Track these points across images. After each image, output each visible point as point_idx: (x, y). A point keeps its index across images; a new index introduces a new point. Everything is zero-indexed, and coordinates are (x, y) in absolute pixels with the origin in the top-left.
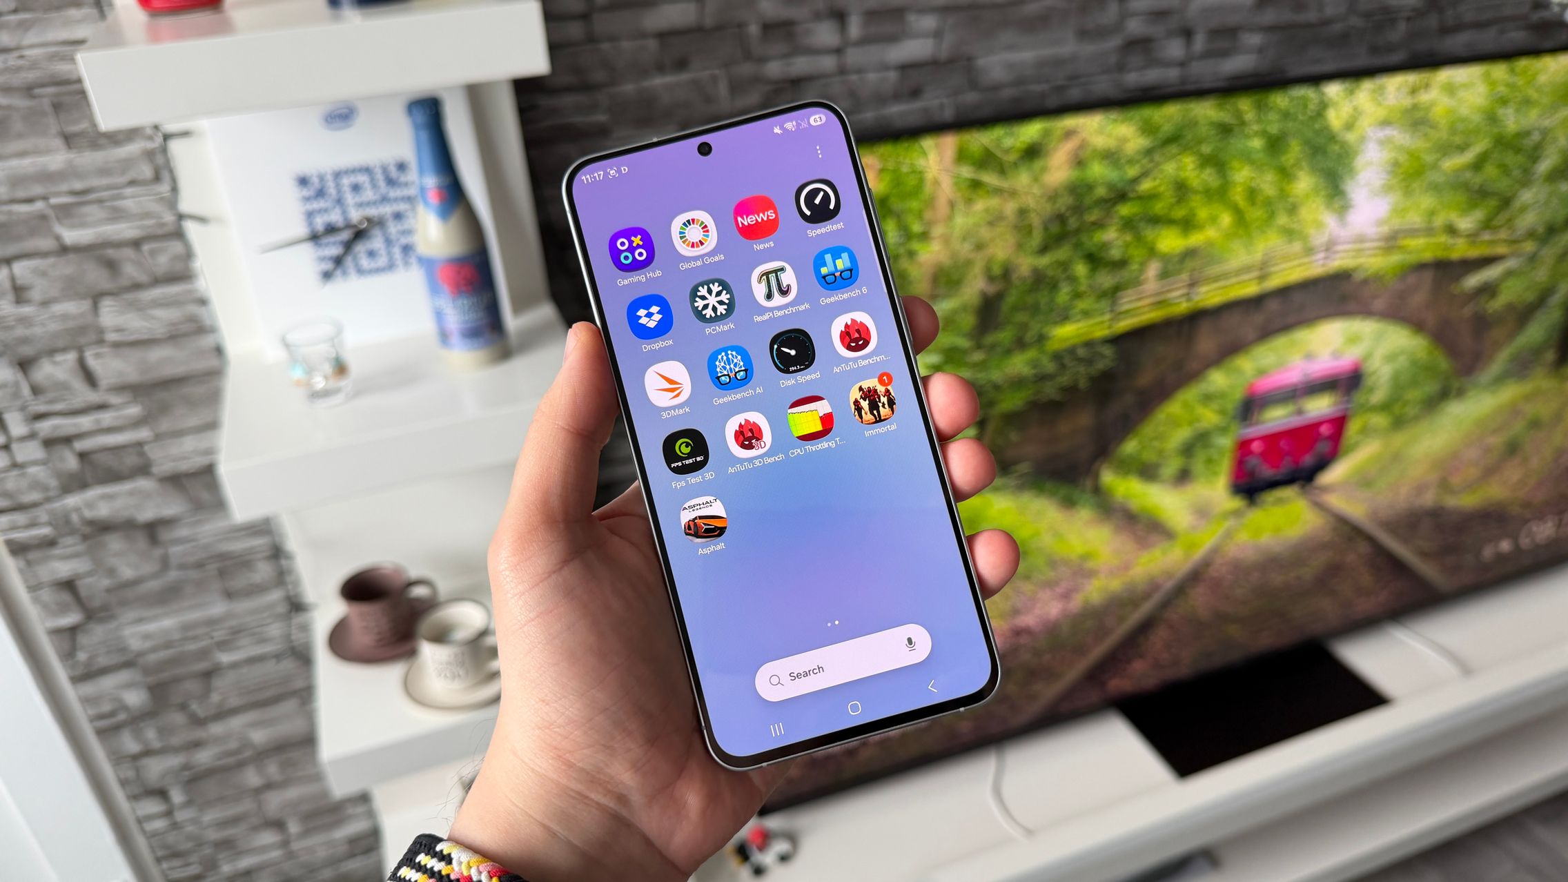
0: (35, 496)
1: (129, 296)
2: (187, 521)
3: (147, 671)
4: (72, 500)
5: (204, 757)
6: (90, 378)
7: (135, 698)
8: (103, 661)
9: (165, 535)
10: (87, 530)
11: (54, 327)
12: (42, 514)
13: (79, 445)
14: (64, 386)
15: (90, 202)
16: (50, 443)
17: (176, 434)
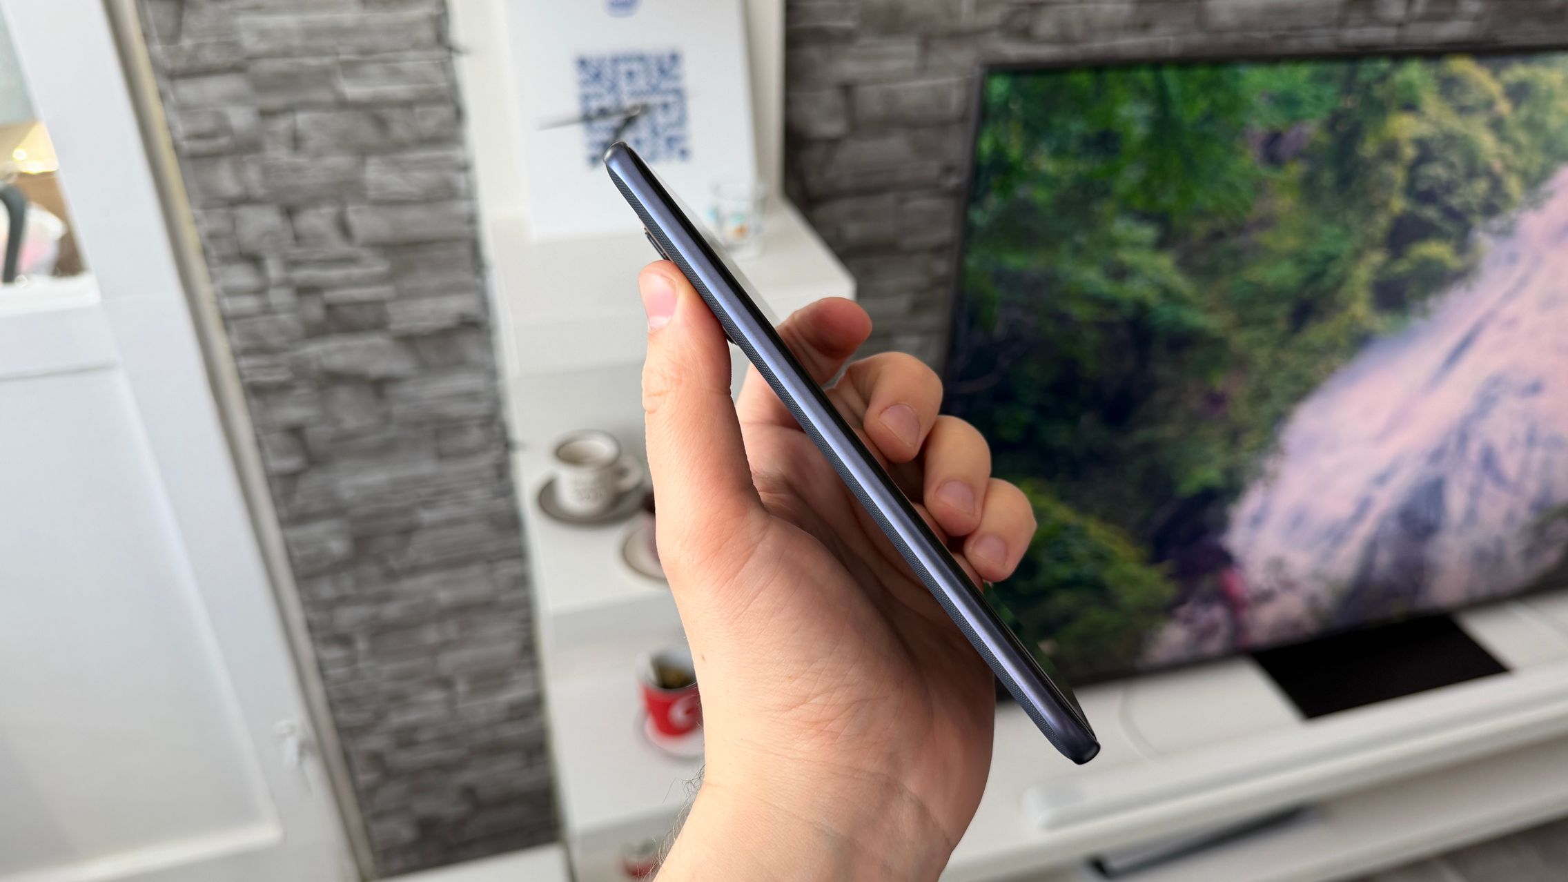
0: (279, 341)
1: (394, 155)
2: (412, 380)
4: (312, 349)
5: (392, 611)
6: (344, 229)
7: (338, 547)
8: (317, 506)
9: (391, 391)
10: (322, 379)
11: (321, 178)
12: (284, 358)
13: (332, 296)
14: (319, 238)
15: (375, 62)
16: (305, 291)
17: (416, 294)
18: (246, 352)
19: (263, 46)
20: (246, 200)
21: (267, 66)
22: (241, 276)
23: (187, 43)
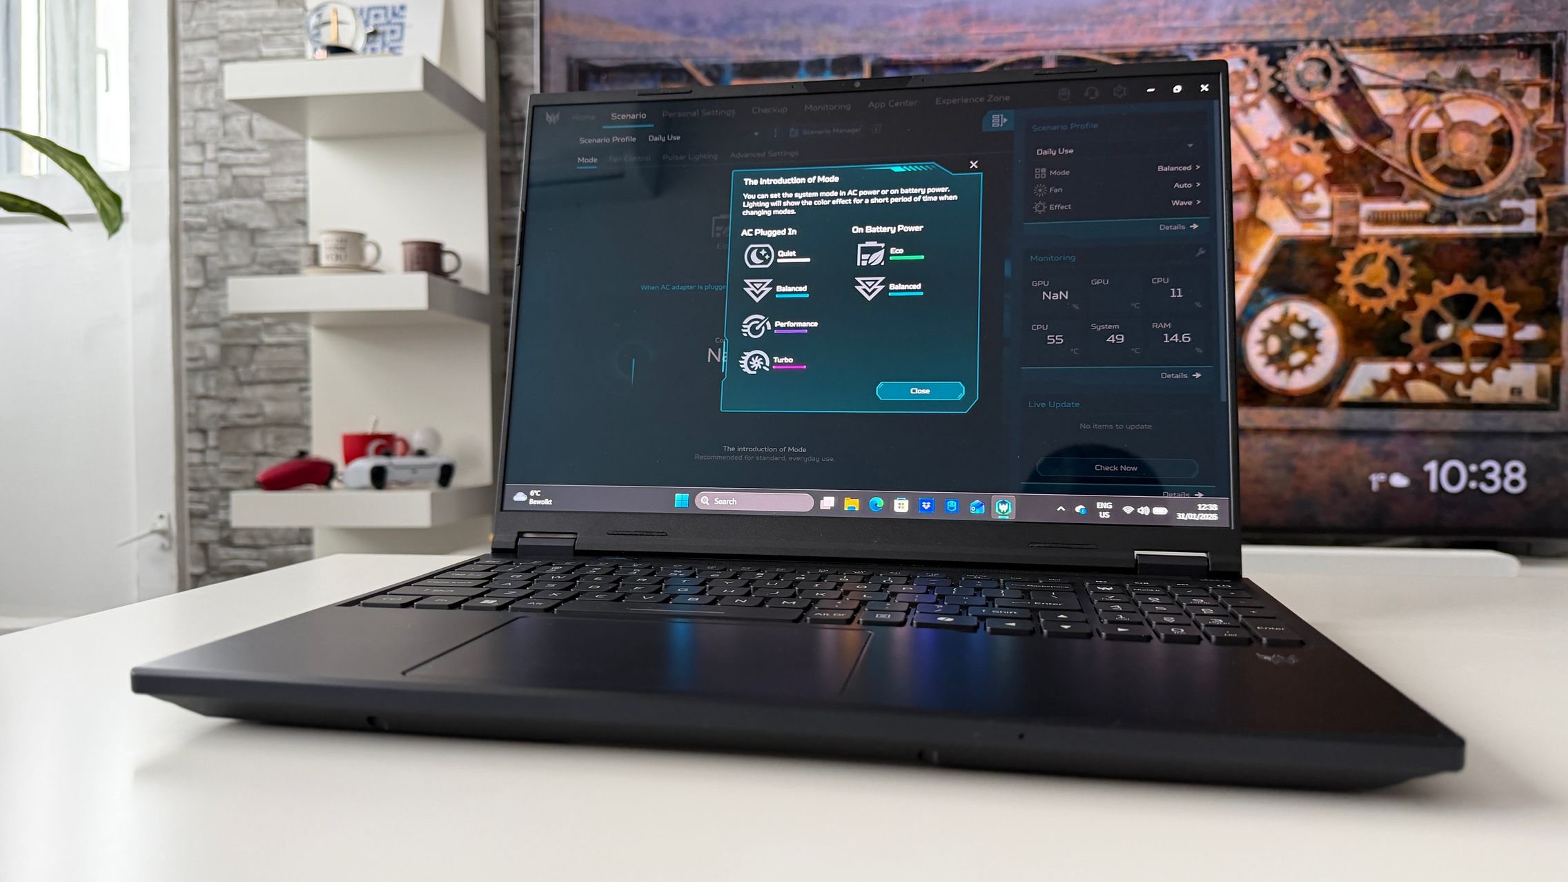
0: (205, 197)
2: (271, 233)
3: (225, 334)
4: (222, 204)
6: (251, 132)
7: (212, 352)
8: (205, 319)
9: (260, 240)
10: (223, 226)
12: (204, 210)
13: (236, 171)
14: (237, 134)
15: (280, 35)
16: (223, 166)
17: (283, 175)
18: (186, 203)
19: (228, 27)
20: (204, 110)
21: (228, 37)
23: (194, 24)
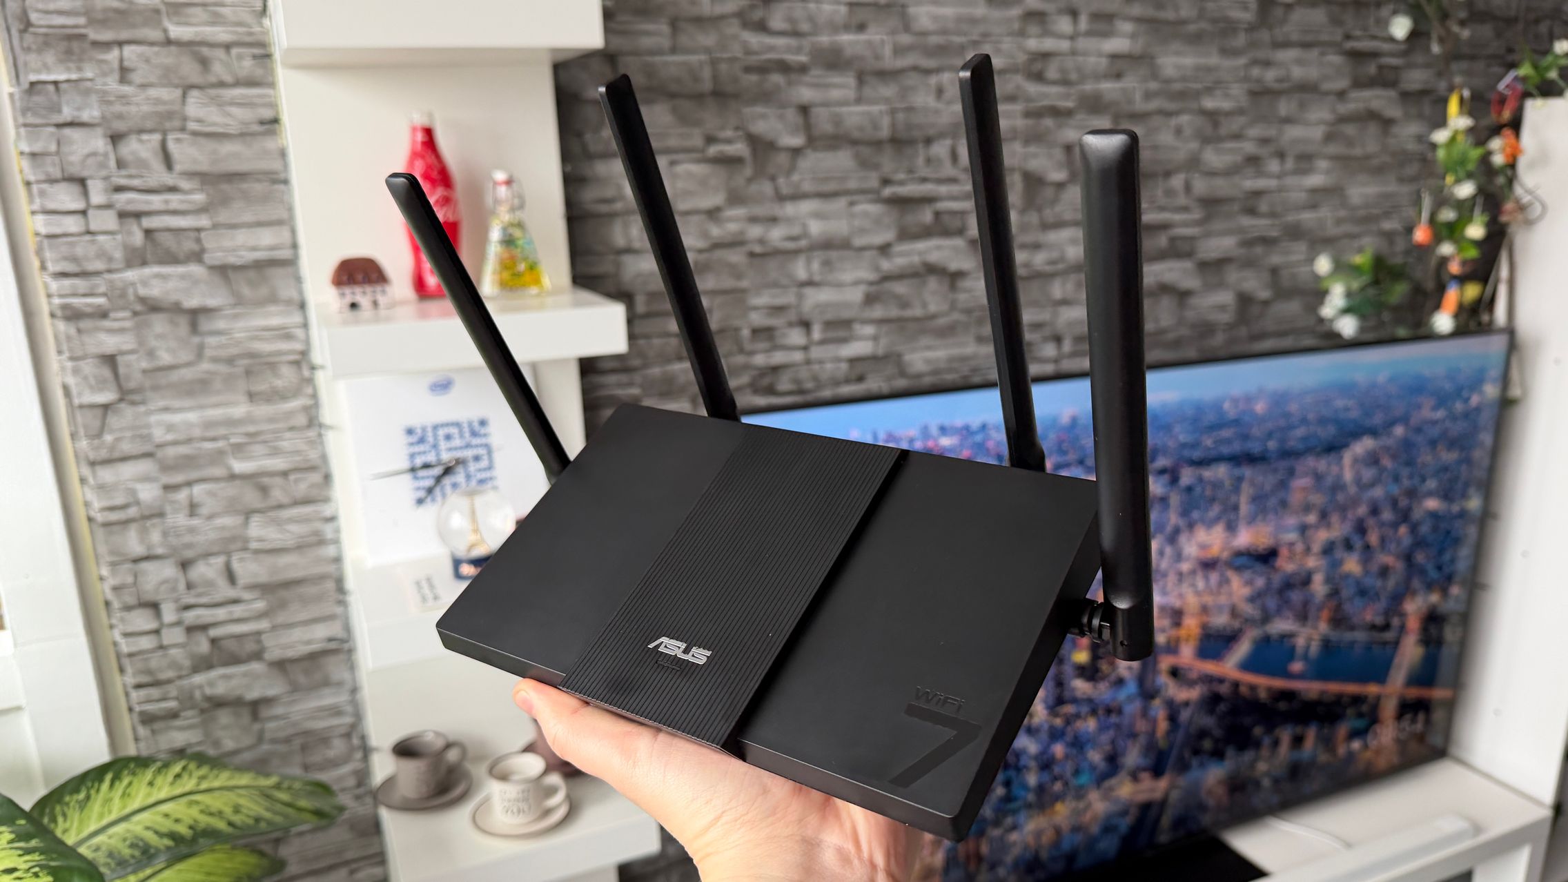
0: (170, 674)
1: (272, 514)
2: (282, 700)
4: (198, 679)
6: (231, 577)
9: (265, 712)
10: (206, 705)
11: (212, 536)
12: (173, 690)
13: (213, 633)
14: (210, 584)
15: (258, 443)
16: (191, 630)
17: (287, 626)
18: (139, 686)
19: (170, 437)
20: (149, 557)
21: (171, 452)
22: (141, 620)
23: (108, 438)
